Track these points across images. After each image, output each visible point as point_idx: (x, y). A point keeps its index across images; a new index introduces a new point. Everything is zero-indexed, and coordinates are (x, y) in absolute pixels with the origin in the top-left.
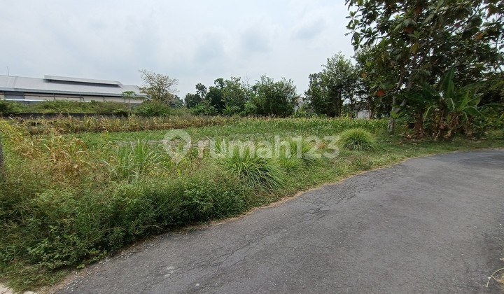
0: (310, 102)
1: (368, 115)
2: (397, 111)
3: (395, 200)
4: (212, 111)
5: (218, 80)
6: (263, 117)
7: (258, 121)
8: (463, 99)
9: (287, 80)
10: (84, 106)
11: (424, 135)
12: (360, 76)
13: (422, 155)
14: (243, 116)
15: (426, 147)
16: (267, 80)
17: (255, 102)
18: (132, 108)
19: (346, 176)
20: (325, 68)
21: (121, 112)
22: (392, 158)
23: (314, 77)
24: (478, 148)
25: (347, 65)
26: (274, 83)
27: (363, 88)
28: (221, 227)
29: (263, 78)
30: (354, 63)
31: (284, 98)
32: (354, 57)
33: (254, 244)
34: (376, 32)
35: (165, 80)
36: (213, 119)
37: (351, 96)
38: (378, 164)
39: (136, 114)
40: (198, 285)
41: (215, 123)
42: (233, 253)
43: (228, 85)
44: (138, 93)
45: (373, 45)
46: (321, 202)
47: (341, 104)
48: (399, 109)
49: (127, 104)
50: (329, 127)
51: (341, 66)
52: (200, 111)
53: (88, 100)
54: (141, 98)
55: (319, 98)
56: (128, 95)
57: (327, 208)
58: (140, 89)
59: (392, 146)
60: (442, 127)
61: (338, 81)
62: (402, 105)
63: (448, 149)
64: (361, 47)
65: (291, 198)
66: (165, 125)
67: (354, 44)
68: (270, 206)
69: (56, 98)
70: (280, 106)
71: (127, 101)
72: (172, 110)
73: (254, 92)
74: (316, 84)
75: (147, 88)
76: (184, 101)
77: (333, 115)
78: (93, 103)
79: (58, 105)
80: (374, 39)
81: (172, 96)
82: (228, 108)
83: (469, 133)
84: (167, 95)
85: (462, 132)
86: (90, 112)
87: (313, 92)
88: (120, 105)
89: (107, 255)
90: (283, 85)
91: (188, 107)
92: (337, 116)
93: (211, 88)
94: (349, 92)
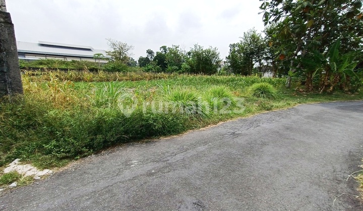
0: (229, 64)
1: (271, 75)
2: (293, 71)
3: (288, 129)
4: (158, 69)
5: (163, 47)
6: (195, 75)
7: (191, 77)
8: (343, 63)
9: (214, 48)
10: (67, 64)
11: (312, 90)
12: (268, 46)
13: (310, 103)
14: (180, 73)
15: (313, 98)
16: (198, 48)
17: (189, 64)
18: (101, 66)
19: (253, 113)
20: (242, 40)
21: (94, 68)
22: (287, 104)
23: (233, 46)
24: (352, 99)
25: (258, 38)
26: (204, 50)
27: (269, 55)
28: (167, 140)
29: (195, 46)
30: (264, 35)
31: (210, 61)
32: (264, 31)
33: (189, 151)
34: (281, 12)
35: (125, 46)
36: (159, 75)
37: (260, 61)
38: (277, 107)
39: (104, 70)
40: (153, 171)
41: (160, 78)
42: (175, 155)
43: (170, 51)
44: (105, 55)
45: (278, 22)
46: (236, 129)
47: (252, 67)
48: (295, 70)
49: (97, 63)
50: (243, 82)
51: (254, 38)
52: (149, 70)
53: (70, 60)
54: (107, 59)
55: (236, 62)
56: (98, 57)
57: (240, 132)
58: (106, 52)
59: (288, 96)
60: (326, 84)
61: (251, 49)
62: (297, 67)
63: (330, 99)
64: (270, 23)
65: (215, 125)
66: (124, 78)
67: (264, 21)
68: (200, 130)
69: (47, 58)
70: (207, 67)
71: (97, 61)
72: (129, 68)
73: (188, 56)
74: (234, 52)
75: (111, 51)
76: (137, 62)
77: (246, 74)
78: (74, 61)
79: (48, 62)
80: (280, 17)
81: (129, 58)
82: (169, 68)
83: (346, 89)
84: (125, 57)
85: (341, 88)
86: (71, 68)
87: (232, 58)
88: (93, 63)
89: (93, 153)
90: (210, 52)
91: (140, 66)
92: (249, 75)
93: (157, 53)
94: (259, 57)
